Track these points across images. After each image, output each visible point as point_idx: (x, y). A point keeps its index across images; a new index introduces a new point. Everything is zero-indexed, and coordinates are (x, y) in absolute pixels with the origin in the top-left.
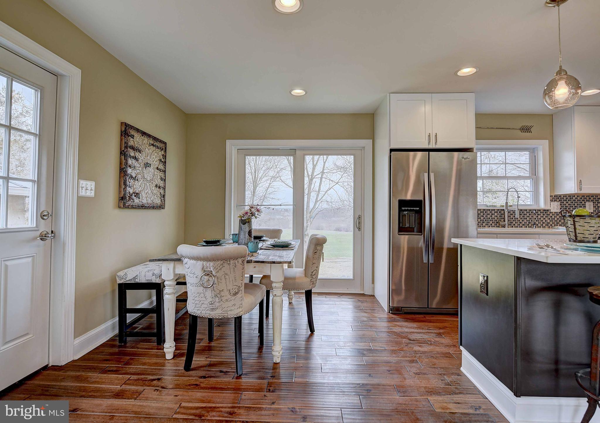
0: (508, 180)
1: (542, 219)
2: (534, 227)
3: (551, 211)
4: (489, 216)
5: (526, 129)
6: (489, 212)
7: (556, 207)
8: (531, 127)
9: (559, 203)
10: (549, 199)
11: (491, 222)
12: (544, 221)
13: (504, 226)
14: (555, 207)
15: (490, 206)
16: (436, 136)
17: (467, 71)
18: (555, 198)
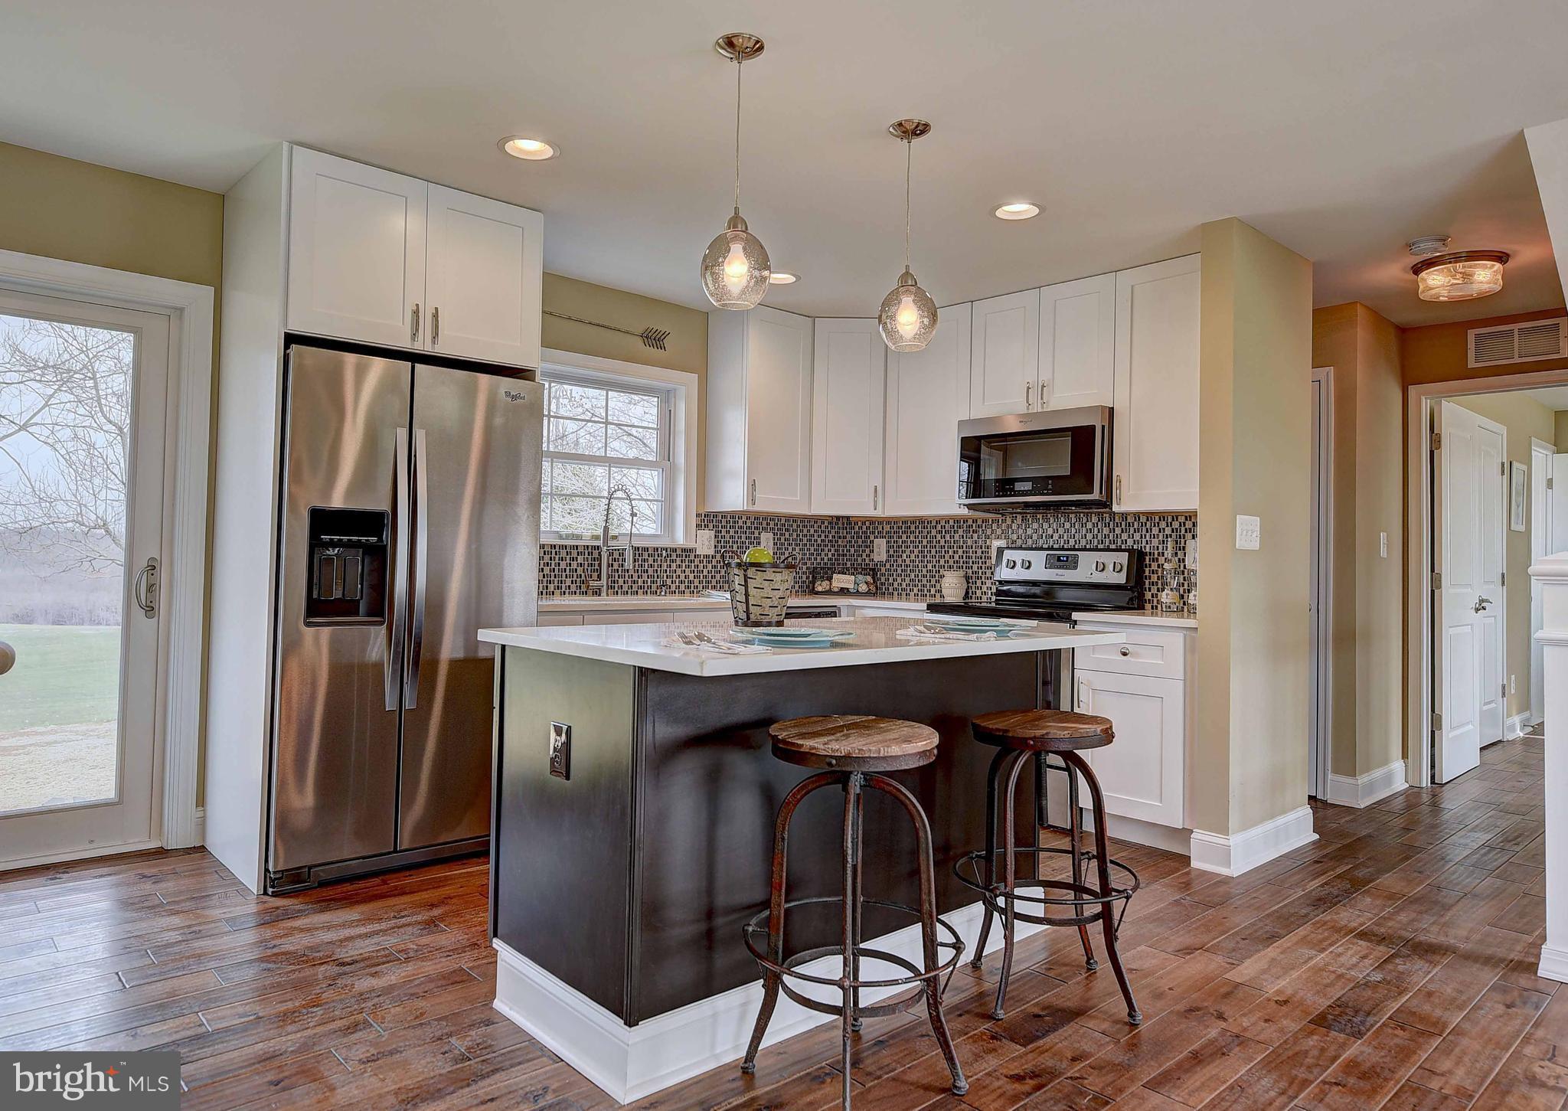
0: (610, 467)
1: (679, 571)
2: (663, 593)
3: (697, 553)
4: (563, 565)
5: (654, 339)
6: (563, 553)
7: (707, 543)
8: (666, 335)
9: (713, 532)
10: (694, 521)
11: (568, 581)
12: (682, 578)
13: (597, 592)
14: (704, 543)
15: (568, 537)
16: (436, 316)
17: (529, 147)
18: (708, 520)
